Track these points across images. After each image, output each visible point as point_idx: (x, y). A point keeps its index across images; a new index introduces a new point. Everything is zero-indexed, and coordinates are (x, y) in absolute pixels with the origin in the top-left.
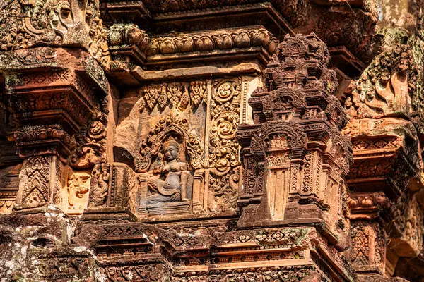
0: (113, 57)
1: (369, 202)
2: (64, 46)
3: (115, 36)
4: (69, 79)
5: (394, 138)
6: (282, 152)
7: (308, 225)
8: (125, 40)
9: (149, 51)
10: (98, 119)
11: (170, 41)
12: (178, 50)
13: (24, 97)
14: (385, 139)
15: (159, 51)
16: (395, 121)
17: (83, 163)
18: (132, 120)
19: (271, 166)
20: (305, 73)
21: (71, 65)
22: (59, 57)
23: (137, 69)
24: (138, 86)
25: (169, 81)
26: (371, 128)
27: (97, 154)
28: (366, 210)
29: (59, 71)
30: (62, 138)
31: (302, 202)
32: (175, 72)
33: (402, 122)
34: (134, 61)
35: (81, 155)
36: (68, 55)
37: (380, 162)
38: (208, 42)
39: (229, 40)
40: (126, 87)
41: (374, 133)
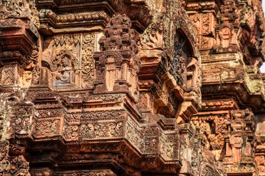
0: (41, 23)
1: (147, 84)
2: (21, 18)
3: (42, 14)
4: (23, 32)
5: (157, 58)
6: (112, 63)
7: (123, 93)
8: (46, 16)
9: (56, 21)
10: (35, 49)
11: (65, 17)
12: (68, 21)
13: (4, 39)
14: (154, 58)
15: (60, 21)
16: (157, 51)
17: (28, 67)
18: (49, 50)
19: (107, 69)
20: (121, 30)
21: (24, 26)
22: (18, 23)
23: (51, 28)
24: (52, 35)
25: (65, 33)
26: (148, 54)
27: (34, 63)
28: (146, 87)
29: (19, 29)
30: (20, 57)
31: (120, 84)
33: (161, 51)
34: (50, 25)
35: (28, 64)
36: (22, 22)
37: (152, 67)
38: (81, 17)
39: (89, 17)
40: (47, 36)
41: (149, 56)
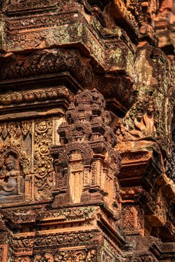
1: (133, 192)
5: (146, 153)
6: (78, 161)
7: (95, 205)
11: (8, 97)
12: (13, 102)
14: (141, 153)
15: (1, 103)
16: (147, 142)
19: (72, 170)
20: (91, 113)
25: (8, 121)
26: (133, 147)
28: (131, 197)
31: (91, 191)
32: (12, 116)
33: (151, 143)
37: (138, 167)
38: (31, 97)
39: (44, 95)
41: (134, 150)
